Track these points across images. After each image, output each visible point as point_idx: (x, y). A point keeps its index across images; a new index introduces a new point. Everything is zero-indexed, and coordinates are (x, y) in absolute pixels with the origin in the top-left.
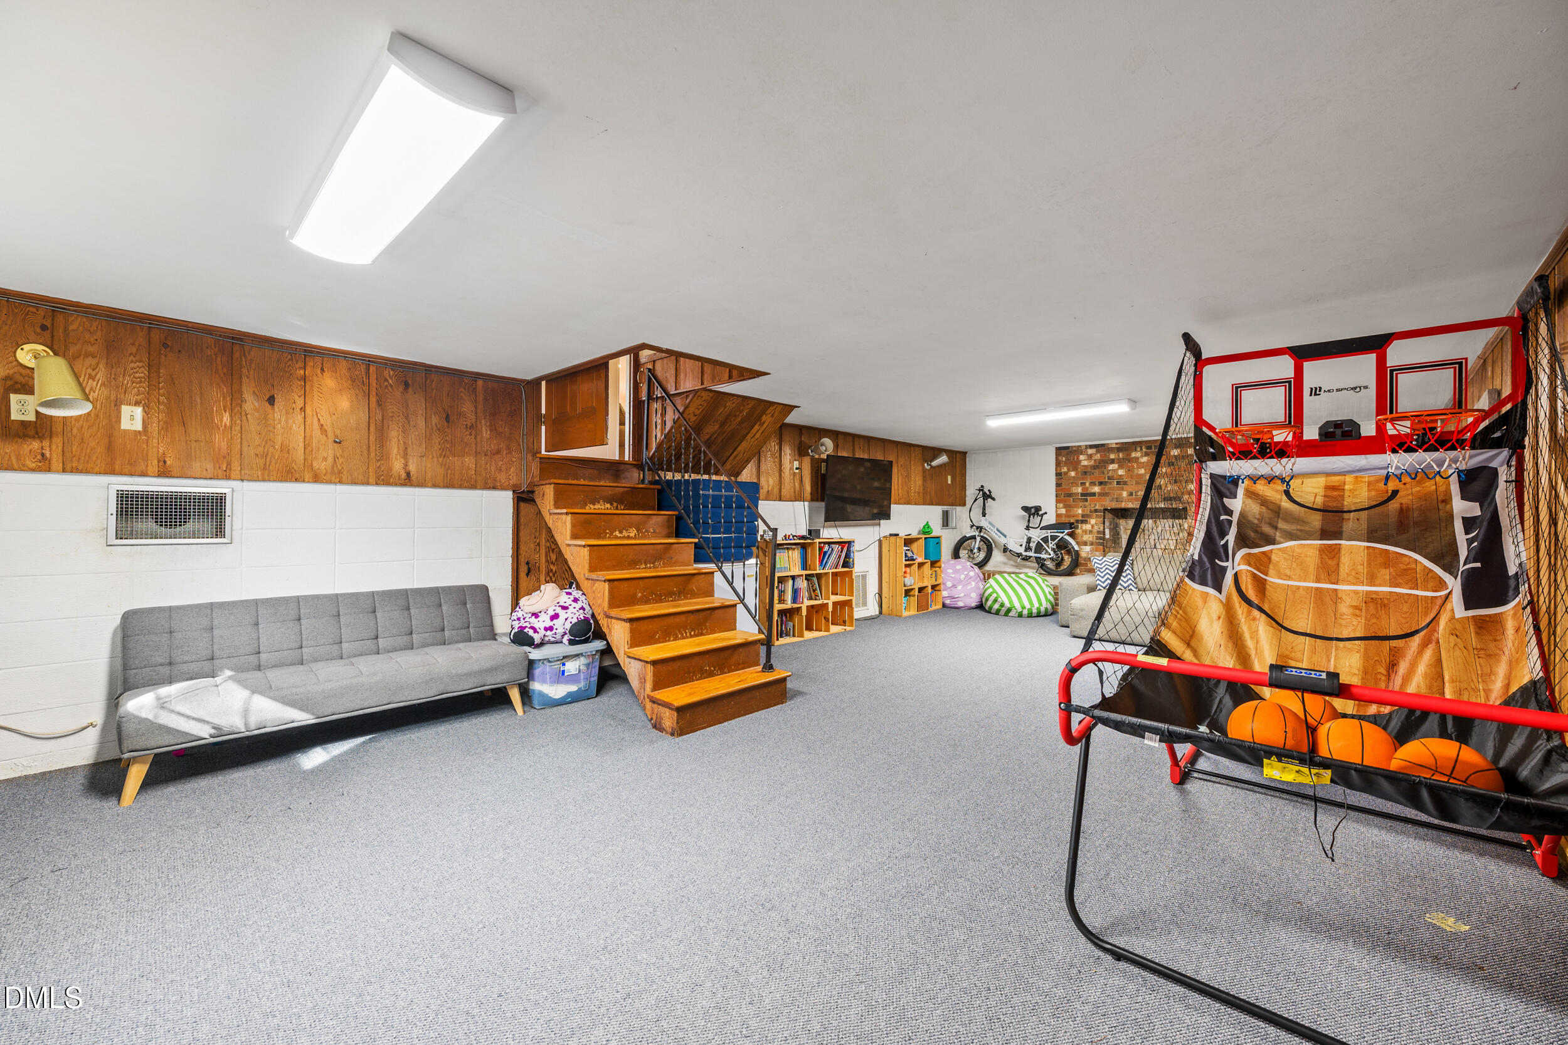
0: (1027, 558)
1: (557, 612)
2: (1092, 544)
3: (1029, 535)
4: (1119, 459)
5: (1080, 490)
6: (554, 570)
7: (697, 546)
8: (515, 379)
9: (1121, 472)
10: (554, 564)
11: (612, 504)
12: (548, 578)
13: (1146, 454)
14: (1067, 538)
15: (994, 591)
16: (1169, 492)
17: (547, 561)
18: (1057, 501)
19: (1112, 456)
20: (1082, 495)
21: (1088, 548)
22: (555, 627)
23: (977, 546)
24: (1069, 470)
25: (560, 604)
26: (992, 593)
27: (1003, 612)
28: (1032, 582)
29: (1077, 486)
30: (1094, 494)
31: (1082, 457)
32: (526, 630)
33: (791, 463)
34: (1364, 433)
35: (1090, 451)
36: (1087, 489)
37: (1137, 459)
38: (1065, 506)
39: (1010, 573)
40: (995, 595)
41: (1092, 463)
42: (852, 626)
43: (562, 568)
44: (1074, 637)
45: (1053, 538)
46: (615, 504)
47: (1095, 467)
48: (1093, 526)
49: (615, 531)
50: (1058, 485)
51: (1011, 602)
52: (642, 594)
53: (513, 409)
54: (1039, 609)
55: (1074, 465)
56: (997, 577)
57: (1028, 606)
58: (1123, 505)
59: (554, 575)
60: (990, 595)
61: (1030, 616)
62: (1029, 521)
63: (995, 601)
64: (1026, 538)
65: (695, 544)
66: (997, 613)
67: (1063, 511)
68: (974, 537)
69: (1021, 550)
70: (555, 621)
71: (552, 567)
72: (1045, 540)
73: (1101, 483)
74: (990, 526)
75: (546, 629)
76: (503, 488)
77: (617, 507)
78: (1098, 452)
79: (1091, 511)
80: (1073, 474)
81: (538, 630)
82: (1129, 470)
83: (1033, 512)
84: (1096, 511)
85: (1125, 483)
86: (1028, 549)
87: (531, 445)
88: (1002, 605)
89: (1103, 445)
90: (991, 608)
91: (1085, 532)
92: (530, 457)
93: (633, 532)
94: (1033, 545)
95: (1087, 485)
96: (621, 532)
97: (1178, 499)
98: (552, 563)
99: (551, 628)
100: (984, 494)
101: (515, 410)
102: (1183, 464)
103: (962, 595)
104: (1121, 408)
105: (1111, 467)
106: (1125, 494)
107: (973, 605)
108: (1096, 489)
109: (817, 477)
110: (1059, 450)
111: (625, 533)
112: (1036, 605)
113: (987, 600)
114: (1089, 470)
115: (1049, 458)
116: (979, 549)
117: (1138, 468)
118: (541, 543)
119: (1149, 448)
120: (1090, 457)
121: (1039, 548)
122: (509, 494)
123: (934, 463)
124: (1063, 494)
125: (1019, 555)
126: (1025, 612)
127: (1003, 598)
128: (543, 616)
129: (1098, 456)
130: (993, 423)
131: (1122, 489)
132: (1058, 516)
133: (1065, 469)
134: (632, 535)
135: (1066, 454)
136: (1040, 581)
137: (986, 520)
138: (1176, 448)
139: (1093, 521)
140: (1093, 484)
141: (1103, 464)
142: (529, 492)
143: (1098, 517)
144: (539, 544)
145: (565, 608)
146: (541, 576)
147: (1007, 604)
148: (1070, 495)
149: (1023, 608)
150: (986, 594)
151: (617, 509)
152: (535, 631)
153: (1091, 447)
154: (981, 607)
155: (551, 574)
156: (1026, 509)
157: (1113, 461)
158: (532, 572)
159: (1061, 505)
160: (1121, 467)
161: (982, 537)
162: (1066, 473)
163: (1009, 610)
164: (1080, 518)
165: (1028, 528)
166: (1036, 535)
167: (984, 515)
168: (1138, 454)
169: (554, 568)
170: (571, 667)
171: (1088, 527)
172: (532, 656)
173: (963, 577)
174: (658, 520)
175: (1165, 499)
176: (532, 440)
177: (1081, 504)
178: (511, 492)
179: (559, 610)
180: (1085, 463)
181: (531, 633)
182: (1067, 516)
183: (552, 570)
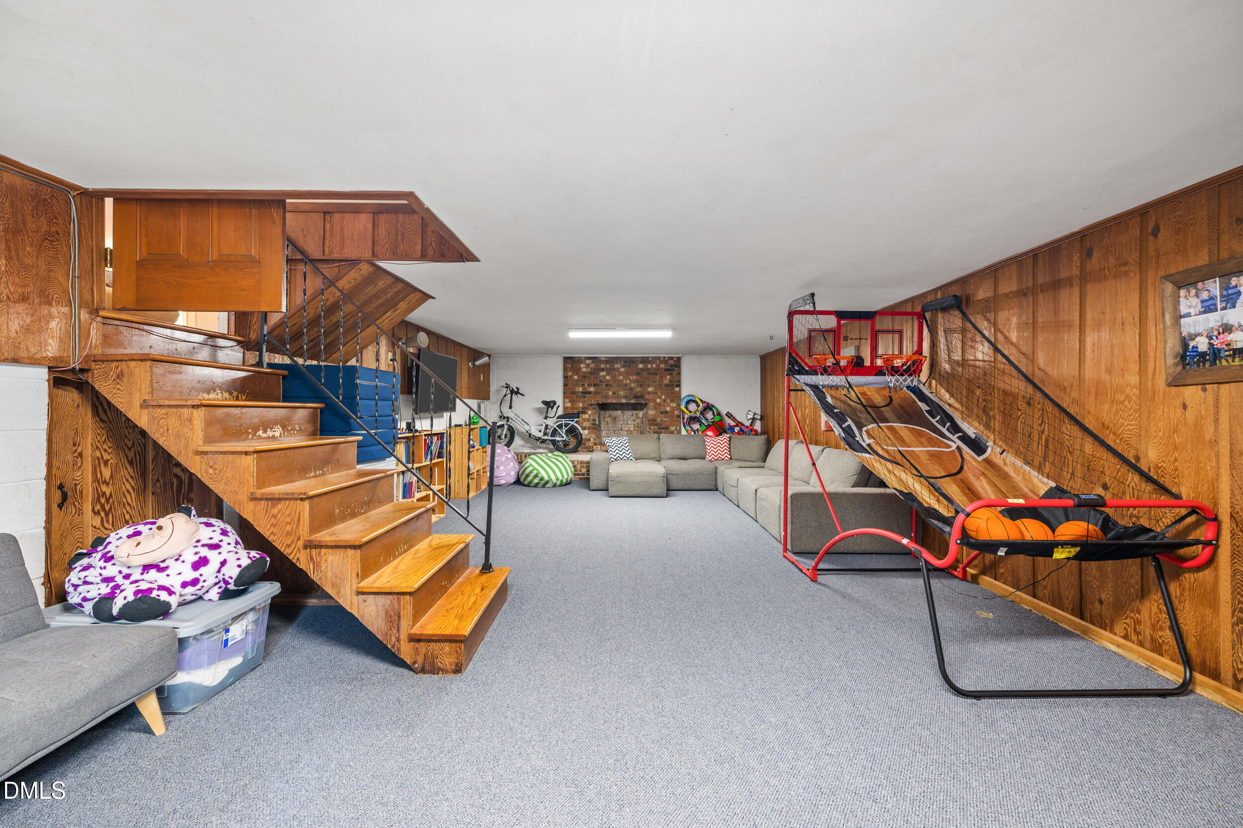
0: (544, 441)
1: (202, 554)
2: (589, 429)
3: (547, 423)
4: (607, 369)
5: (581, 389)
6: (108, 495)
7: (360, 445)
8: (61, 182)
9: (608, 378)
10: (108, 484)
11: (231, 394)
12: (98, 507)
13: (624, 366)
14: (575, 424)
15: (535, 469)
16: (637, 392)
17: (96, 480)
18: (565, 398)
19: (602, 366)
20: (583, 393)
21: (586, 432)
22: (202, 579)
23: (504, 433)
24: (573, 375)
25: (203, 542)
26: (533, 470)
27: (540, 485)
28: (560, 459)
29: (579, 386)
30: (590, 393)
31: (582, 366)
32: (154, 594)
33: (387, 354)
34: (865, 364)
35: (588, 362)
36: (586, 389)
37: (618, 369)
38: (570, 402)
39: (540, 453)
40: (535, 472)
41: (589, 370)
42: (443, 513)
43: (121, 488)
44: (612, 497)
45: (566, 425)
46: (235, 394)
47: (591, 373)
48: (589, 416)
49: (259, 430)
50: (565, 385)
51: (549, 476)
52: (339, 509)
53: (53, 230)
54: (567, 479)
55: (577, 371)
56: (532, 456)
57: (560, 477)
58: (609, 401)
59: (108, 501)
60: (531, 472)
61: (561, 485)
62: (547, 412)
63: (536, 476)
64: (544, 425)
65: (359, 442)
66: (536, 486)
67: (569, 405)
68: (502, 426)
69: (540, 435)
70: (202, 570)
71: (104, 488)
72: (560, 426)
73: (595, 385)
74: (515, 416)
75: (184, 585)
76: (34, 362)
77: (237, 397)
78: (593, 362)
79: (588, 405)
80: (576, 377)
81: (173, 589)
82: (613, 377)
83: (549, 404)
84: (592, 405)
85: (611, 386)
86: (545, 434)
87: (87, 296)
88: (542, 479)
89: (596, 358)
90: (531, 482)
91: (584, 420)
92: (84, 315)
93: (277, 431)
94: (550, 431)
95: (586, 386)
96: (265, 431)
97: (642, 397)
98: (105, 482)
99: (194, 582)
100: (512, 392)
101: (57, 233)
102: (645, 374)
103: (504, 474)
104: (667, 334)
105: (602, 374)
106: (610, 393)
107: (513, 481)
108: (592, 389)
109: (405, 369)
110: (566, 359)
111: (270, 433)
112: (566, 476)
113: (528, 476)
114: (587, 375)
115: (559, 364)
116: (506, 435)
117: (619, 375)
118: (84, 454)
119: (625, 362)
120: (588, 366)
121: (554, 433)
122: (42, 374)
123: (477, 363)
124: (569, 391)
125: (538, 439)
126: (558, 483)
127: (543, 473)
128: (175, 568)
129: (593, 366)
130: (574, 335)
131: (609, 390)
132: (565, 408)
133: (570, 374)
134: (277, 434)
135: (570, 363)
136: (565, 458)
137: (512, 412)
138: (641, 363)
139: (590, 412)
140: (590, 385)
141: (595, 372)
142: (82, 371)
143: (593, 409)
144: (81, 455)
145: (215, 547)
146: (85, 506)
147: (546, 478)
148: (574, 393)
149: (558, 479)
150: (527, 471)
151: (237, 399)
152: (171, 593)
153: (589, 358)
154: (518, 482)
155: (103, 500)
156: (544, 403)
157: (603, 370)
158: (70, 500)
159: (568, 400)
160: (608, 374)
161: (509, 425)
162: (571, 377)
163: (547, 482)
164: (581, 410)
165: (546, 418)
166: (552, 423)
167: (511, 407)
168: (619, 366)
169: (107, 490)
170: (237, 631)
171: (586, 416)
172: (182, 634)
173: (504, 459)
174: (301, 413)
175: (635, 397)
176: (88, 287)
177: (582, 399)
178: (46, 370)
179: (205, 552)
180: (584, 370)
181: (164, 596)
182: (572, 408)
183: (104, 493)
